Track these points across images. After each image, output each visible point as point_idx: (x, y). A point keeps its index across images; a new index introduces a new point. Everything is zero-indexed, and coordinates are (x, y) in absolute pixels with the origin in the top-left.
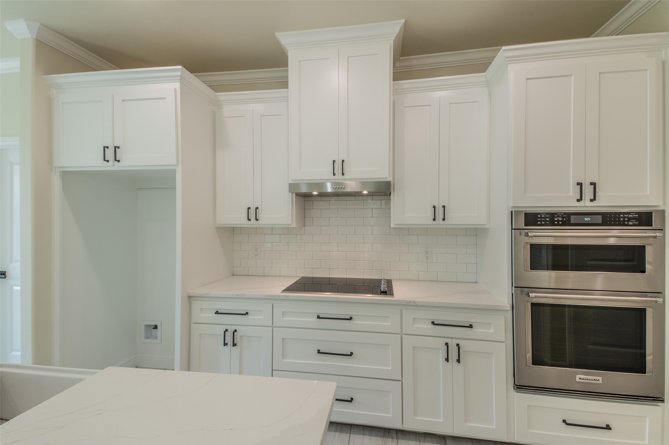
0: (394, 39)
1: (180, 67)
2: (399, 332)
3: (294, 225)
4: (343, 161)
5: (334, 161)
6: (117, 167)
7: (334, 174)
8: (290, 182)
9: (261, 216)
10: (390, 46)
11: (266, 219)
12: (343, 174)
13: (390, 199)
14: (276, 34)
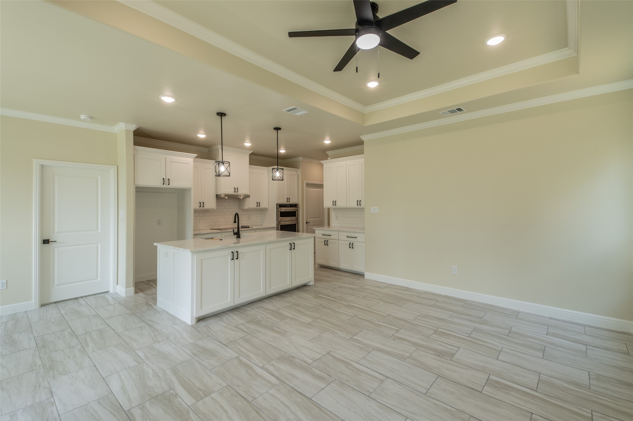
3: (216, 209)
4: (237, 188)
6: (167, 186)
7: (234, 192)
8: (216, 194)
9: (204, 205)
11: (207, 207)
12: (237, 192)
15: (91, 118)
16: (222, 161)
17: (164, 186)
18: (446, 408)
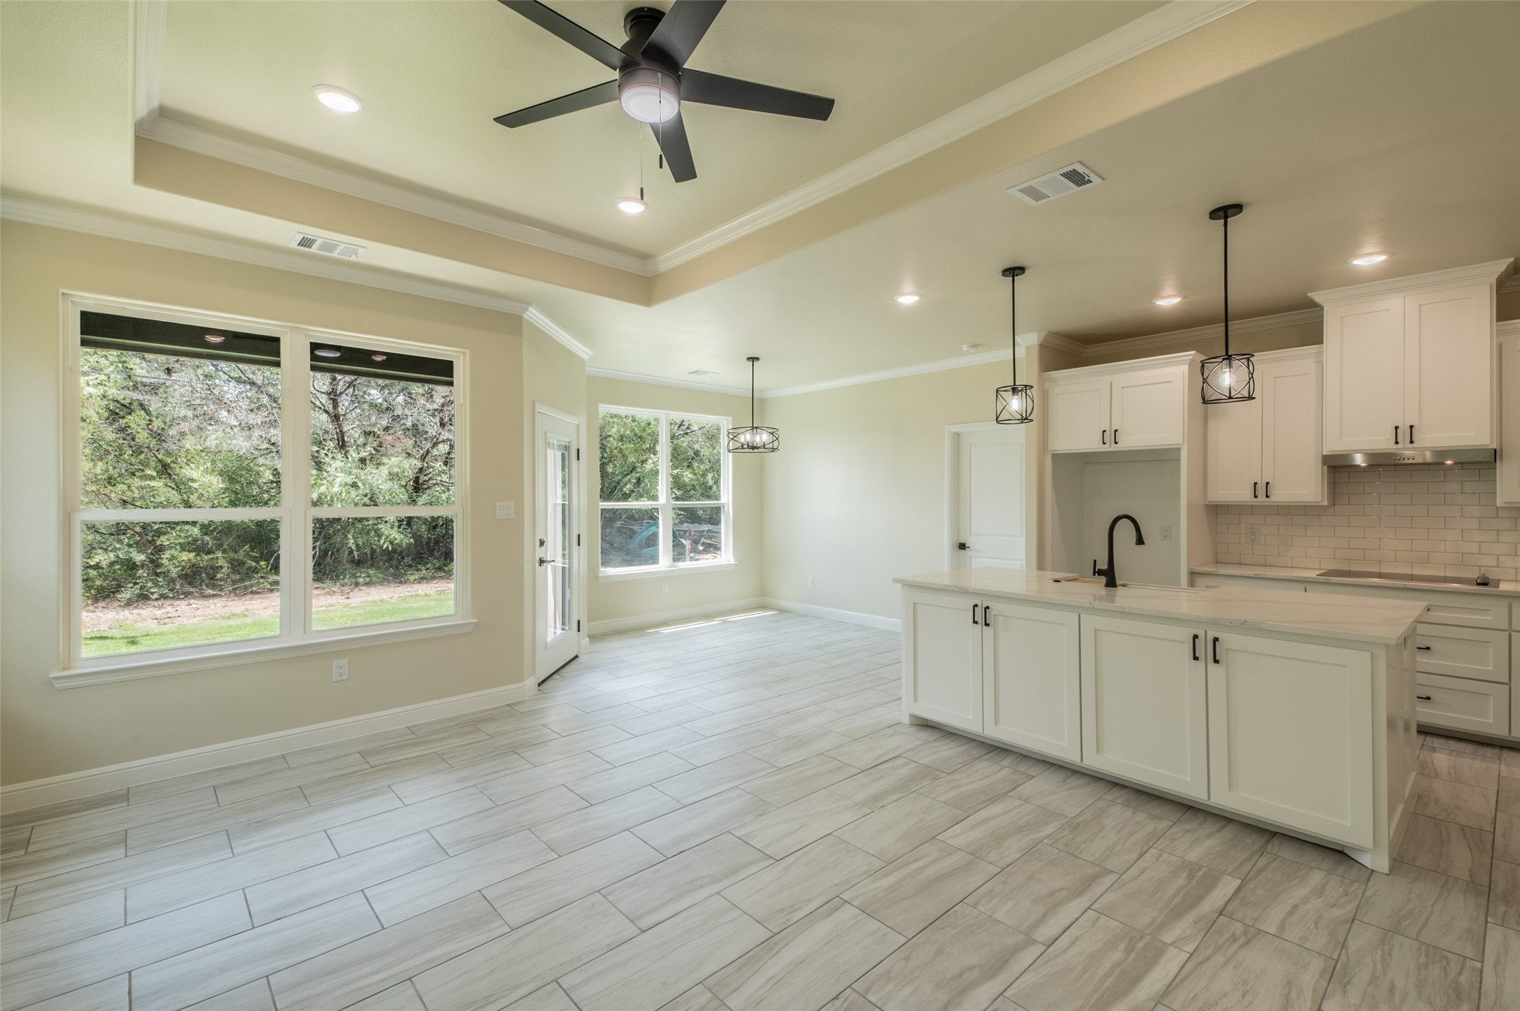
0: (1497, 277)
1: (1194, 352)
2: (1507, 628)
3: (1325, 503)
4: (1411, 427)
5: (1397, 428)
6: (1114, 448)
7: (1397, 443)
8: (1324, 454)
9: (1273, 492)
10: (1491, 286)
11: (1280, 495)
12: (1412, 442)
13: (1495, 468)
14: (1309, 294)
15: (975, 346)
16: (1015, 385)
17: (1106, 448)
18: (495, 1000)
